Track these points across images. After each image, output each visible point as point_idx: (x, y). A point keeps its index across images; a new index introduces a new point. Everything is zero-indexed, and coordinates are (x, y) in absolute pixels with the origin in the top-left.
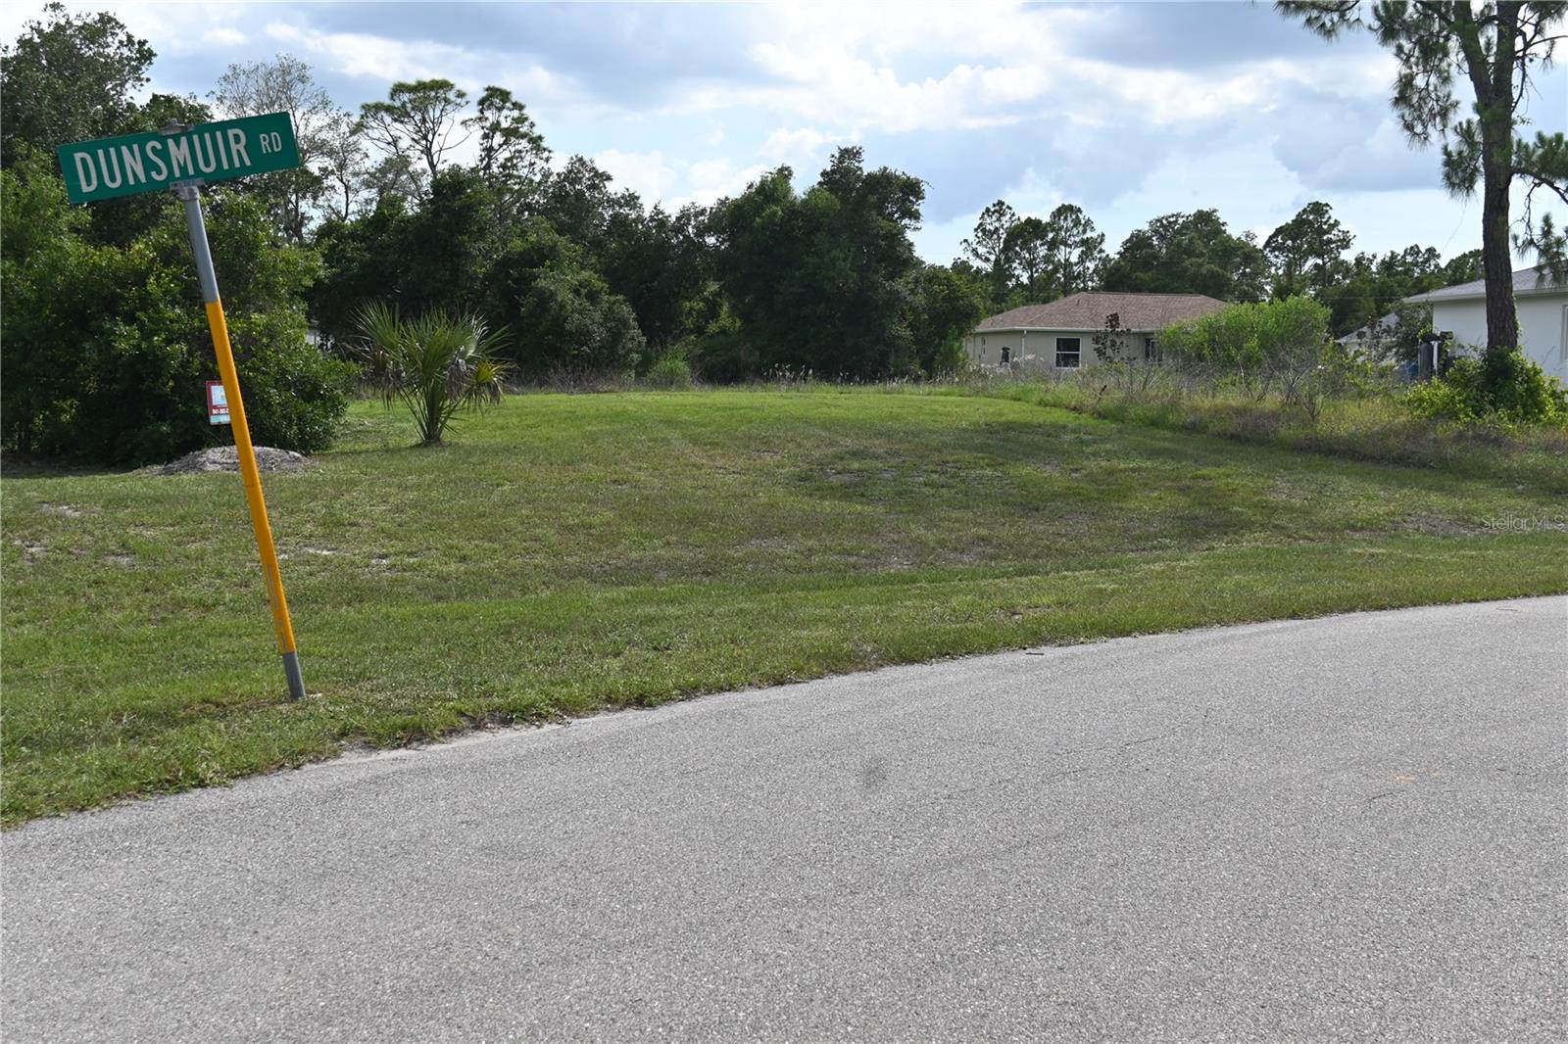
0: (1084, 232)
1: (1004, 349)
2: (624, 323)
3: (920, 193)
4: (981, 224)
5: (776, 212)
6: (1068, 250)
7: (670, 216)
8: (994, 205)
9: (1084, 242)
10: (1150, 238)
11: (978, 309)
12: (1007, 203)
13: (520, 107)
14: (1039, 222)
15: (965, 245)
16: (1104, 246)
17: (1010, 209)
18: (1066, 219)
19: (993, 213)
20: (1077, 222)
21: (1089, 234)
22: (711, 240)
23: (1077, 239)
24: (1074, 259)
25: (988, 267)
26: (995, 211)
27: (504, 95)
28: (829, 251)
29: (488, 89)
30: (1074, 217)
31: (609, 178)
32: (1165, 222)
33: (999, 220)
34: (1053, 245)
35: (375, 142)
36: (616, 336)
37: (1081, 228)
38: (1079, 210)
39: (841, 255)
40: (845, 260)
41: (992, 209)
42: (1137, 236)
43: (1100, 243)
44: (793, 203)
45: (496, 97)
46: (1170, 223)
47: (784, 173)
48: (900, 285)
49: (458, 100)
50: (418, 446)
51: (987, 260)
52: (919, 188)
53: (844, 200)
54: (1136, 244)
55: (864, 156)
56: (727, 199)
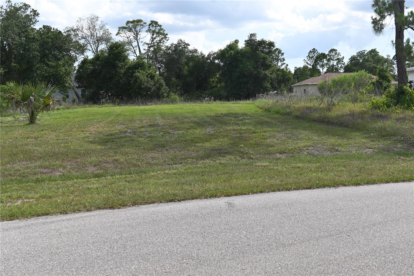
0: (338, 56)
1: (304, 90)
2: (161, 85)
3: (274, 46)
4: (309, 55)
5: (232, 53)
6: (333, 61)
7: (205, 55)
8: (312, 50)
9: (338, 59)
10: (357, 57)
11: (291, 78)
12: (316, 49)
13: (161, 26)
14: (325, 54)
15: (304, 61)
16: (344, 60)
17: (317, 50)
18: (333, 53)
19: (312, 52)
20: (336, 54)
21: (339, 57)
22: (217, 61)
23: (336, 58)
24: (335, 64)
25: (311, 67)
26: (313, 51)
27: (156, 23)
28: (246, 63)
29: (151, 21)
30: (335, 52)
31: (189, 45)
32: (361, 53)
33: (314, 54)
34: (329, 60)
35: (122, 37)
36: (159, 89)
37: (337, 55)
38: (336, 50)
39: (249, 64)
40: (250, 65)
41: (312, 51)
42: (353, 57)
43: (343, 59)
44: (238, 50)
45: (154, 23)
46: (362, 53)
47: (237, 42)
48: (267, 72)
49: (144, 25)
50: (27, 124)
51: (310, 65)
52: (274, 44)
53: (251, 48)
54: (353, 59)
55: (257, 36)
56: (221, 49)
